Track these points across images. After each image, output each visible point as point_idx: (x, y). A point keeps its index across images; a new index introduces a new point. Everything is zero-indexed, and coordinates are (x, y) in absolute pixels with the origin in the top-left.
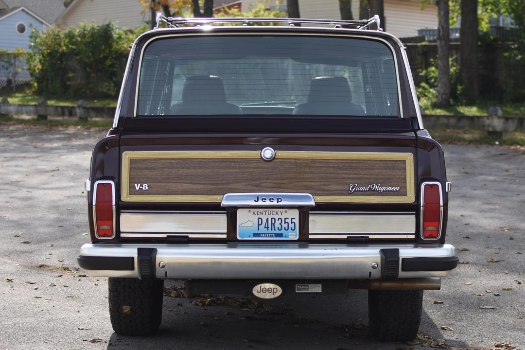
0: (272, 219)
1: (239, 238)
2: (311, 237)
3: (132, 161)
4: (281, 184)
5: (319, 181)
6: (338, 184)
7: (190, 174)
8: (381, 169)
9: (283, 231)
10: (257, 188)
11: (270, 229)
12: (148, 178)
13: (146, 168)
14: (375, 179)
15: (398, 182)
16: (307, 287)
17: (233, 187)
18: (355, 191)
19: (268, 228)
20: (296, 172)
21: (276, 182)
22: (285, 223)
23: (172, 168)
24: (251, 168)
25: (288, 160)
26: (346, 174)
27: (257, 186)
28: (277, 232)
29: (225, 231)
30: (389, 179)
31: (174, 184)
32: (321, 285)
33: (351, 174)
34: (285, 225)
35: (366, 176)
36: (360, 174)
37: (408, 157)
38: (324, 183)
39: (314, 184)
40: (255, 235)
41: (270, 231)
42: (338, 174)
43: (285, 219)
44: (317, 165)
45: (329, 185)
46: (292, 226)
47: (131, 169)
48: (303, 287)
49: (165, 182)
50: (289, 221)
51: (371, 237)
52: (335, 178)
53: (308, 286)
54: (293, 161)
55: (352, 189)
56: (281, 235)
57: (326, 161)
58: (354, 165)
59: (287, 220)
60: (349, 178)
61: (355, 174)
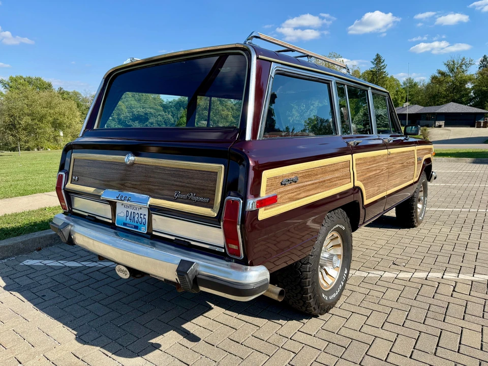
0: (133, 213)
1: (116, 225)
2: (153, 233)
3: (75, 160)
4: (135, 185)
5: (157, 186)
6: (169, 190)
8: (198, 179)
9: (139, 225)
10: (122, 187)
12: (79, 173)
13: (79, 165)
14: (193, 188)
15: (209, 193)
18: (177, 198)
19: (131, 220)
20: (145, 176)
21: (133, 183)
22: (140, 218)
23: (88, 167)
25: (142, 166)
26: (175, 181)
27: (122, 185)
28: (135, 224)
30: (203, 189)
31: (87, 178)
33: (178, 181)
34: (140, 220)
35: (187, 185)
36: (184, 183)
37: (219, 169)
38: (160, 188)
39: (154, 187)
40: (125, 224)
41: (132, 223)
42: (170, 180)
43: (141, 214)
44: (158, 171)
45: (163, 190)
46: (144, 221)
49: (84, 177)
50: (142, 216)
51: (191, 243)
52: (167, 184)
54: (145, 166)
55: (176, 195)
56: (136, 227)
57: (164, 168)
58: (181, 173)
60: (177, 185)
61: (180, 182)
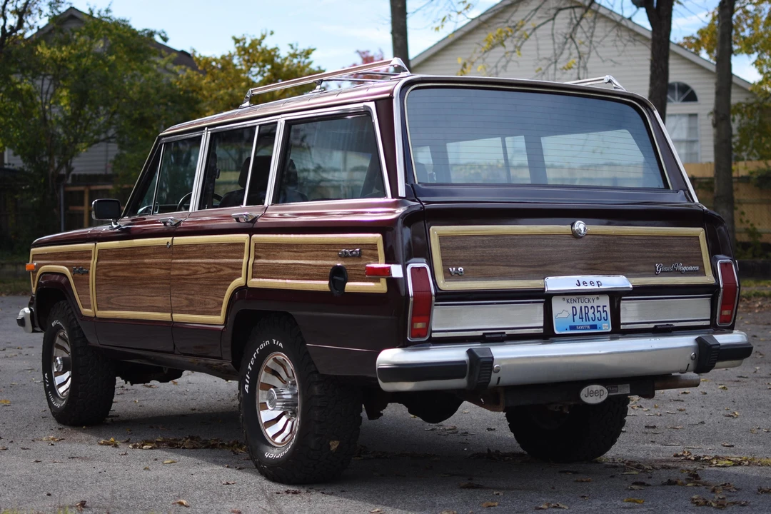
0: (585, 307)
1: (557, 332)
2: (622, 327)
3: (442, 238)
4: (595, 264)
6: (645, 264)
7: (504, 254)
8: (679, 246)
9: (596, 322)
10: (572, 270)
11: (584, 319)
12: (461, 260)
13: (458, 248)
14: (676, 257)
15: (696, 261)
16: (616, 389)
17: (550, 269)
18: (661, 271)
19: (582, 318)
20: (606, 251)
21: (589, 262)
22: (598, 311)
23: (485, 247)
24: (564, 246)
25: (597, 237)
26: (649, 252)
27: (572, 267)
28: (592, 323)
29: (542, 324)
30: (688, 257)
31: (490, 267)
32: (628, 385)
33: (654, 252)
34: (598, 315)
35: (667, 255)
36: (662, 253)
37: (699, 232)
38: (632, 263)
39: (622, 264)
40: (572, 328)
41: (584, 323)
42: (642, 252)
43: (598, 307)
44: (623, 242)
45: (637, 265)
46: (604, 315)
47: (442, 248)
48: (613, 389)
49: (480, 265)
50: (601, 309)
51: (676, 325)
52: (641, 258)
53: (617, 387)
54: (602, 237)
55: (659, 269)
56: (594, 327)
57: (630, 237)
58: (656, 242)
59: (599, 309)
60: (654, 257)
61: (658, 252)
